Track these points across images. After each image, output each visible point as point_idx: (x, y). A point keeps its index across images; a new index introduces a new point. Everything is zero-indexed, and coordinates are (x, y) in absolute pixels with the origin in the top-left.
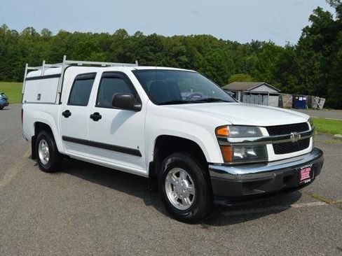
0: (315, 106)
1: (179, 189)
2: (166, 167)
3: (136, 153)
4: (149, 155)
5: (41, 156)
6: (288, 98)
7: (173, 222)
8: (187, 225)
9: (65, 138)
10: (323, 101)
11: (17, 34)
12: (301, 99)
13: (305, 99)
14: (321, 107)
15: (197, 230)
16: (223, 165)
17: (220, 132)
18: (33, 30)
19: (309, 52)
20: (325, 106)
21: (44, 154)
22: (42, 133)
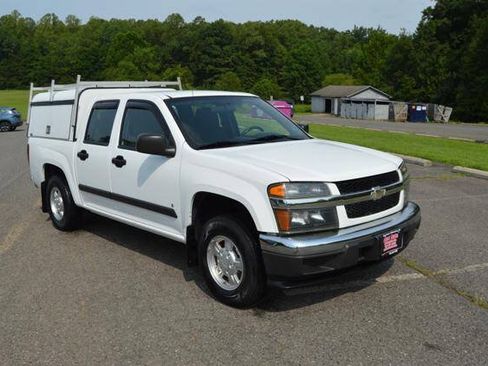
0: (438, 119)
1: (224, 264)
2: (207, 234)
3: (170, 213)
4: (186, 216)
5: (54, 209)
6: (401, 108)
7: (217, 305)
8: (234, 310)
9: (82, 188)
10: (449, 111)
11: (33, 23)
12: (419, 109)
13: (424, 108)
14: (446, 120)
15: (247, 317)
16: (278, 235)
17: (274, 191)
18: (55, 18)
20: (454, 118)
21: (57, 206)
22: (54, 178)
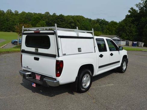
0: (140, 46)
19: (130, 24)
20: (144, 46)
